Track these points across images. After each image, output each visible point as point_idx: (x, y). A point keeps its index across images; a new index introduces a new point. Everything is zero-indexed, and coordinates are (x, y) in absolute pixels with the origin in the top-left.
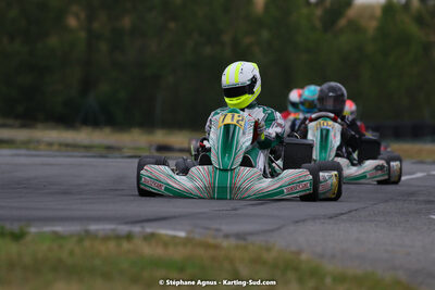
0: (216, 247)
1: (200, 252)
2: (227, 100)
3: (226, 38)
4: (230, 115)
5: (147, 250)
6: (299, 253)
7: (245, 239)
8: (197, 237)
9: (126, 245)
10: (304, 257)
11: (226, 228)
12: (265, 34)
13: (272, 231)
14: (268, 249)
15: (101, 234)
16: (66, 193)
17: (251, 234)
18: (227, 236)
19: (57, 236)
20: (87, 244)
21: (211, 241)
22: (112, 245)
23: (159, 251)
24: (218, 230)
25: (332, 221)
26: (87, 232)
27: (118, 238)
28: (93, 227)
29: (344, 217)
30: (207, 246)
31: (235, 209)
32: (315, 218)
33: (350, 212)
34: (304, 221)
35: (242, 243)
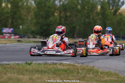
1: (71, 67)
3: (91, 17)
5: (59, 67)
7: (83, 64)
10: (95, 68)
11: (80, 62)
12: (100, 16)
15: (49, 63)
22: (51, 66)
23: (62, 67)
29: (109, 58)
30: (73, 66)
34: (99, 59)
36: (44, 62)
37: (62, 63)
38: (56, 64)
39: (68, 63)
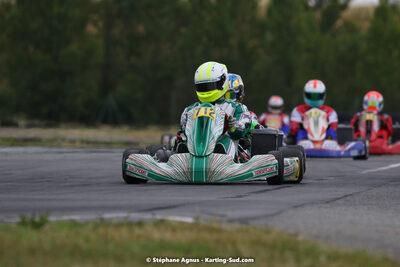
0: (220, 231)
1: (206, 235)
2: (199, 94)
4: (203, 109)
5: (157, 235)
6: (296, 235)
8: (202, 222)
9: (137, 231)
10: (301, 238)
11: (232, 214)
13: (272, 215)
14: (268, 232)
16: (85, 185)
17: (253, 218)
18: (231, 221)
19: (74, 224)
20: (101, 230)
21: (215, 225)
22: (124, 231)
23: (168, 235)
24: (223, 216)
25: (328, 205)
26: (102, 220)
27: (130, 224)
28: (107, 216)
29: (340, 202)
30: (211, 230)
31: (240, 197)
32: (312, 203)
33: (346, 196)
34: (303, 205)
35: (244, 226)
36: (91, 216)
37: (162, 221)
38: (140, 224)
39: (189, 220)
